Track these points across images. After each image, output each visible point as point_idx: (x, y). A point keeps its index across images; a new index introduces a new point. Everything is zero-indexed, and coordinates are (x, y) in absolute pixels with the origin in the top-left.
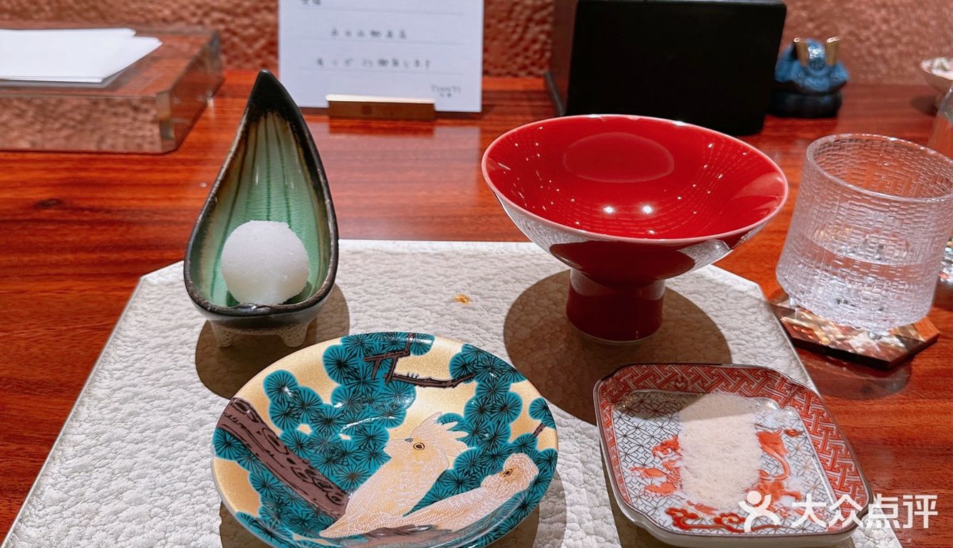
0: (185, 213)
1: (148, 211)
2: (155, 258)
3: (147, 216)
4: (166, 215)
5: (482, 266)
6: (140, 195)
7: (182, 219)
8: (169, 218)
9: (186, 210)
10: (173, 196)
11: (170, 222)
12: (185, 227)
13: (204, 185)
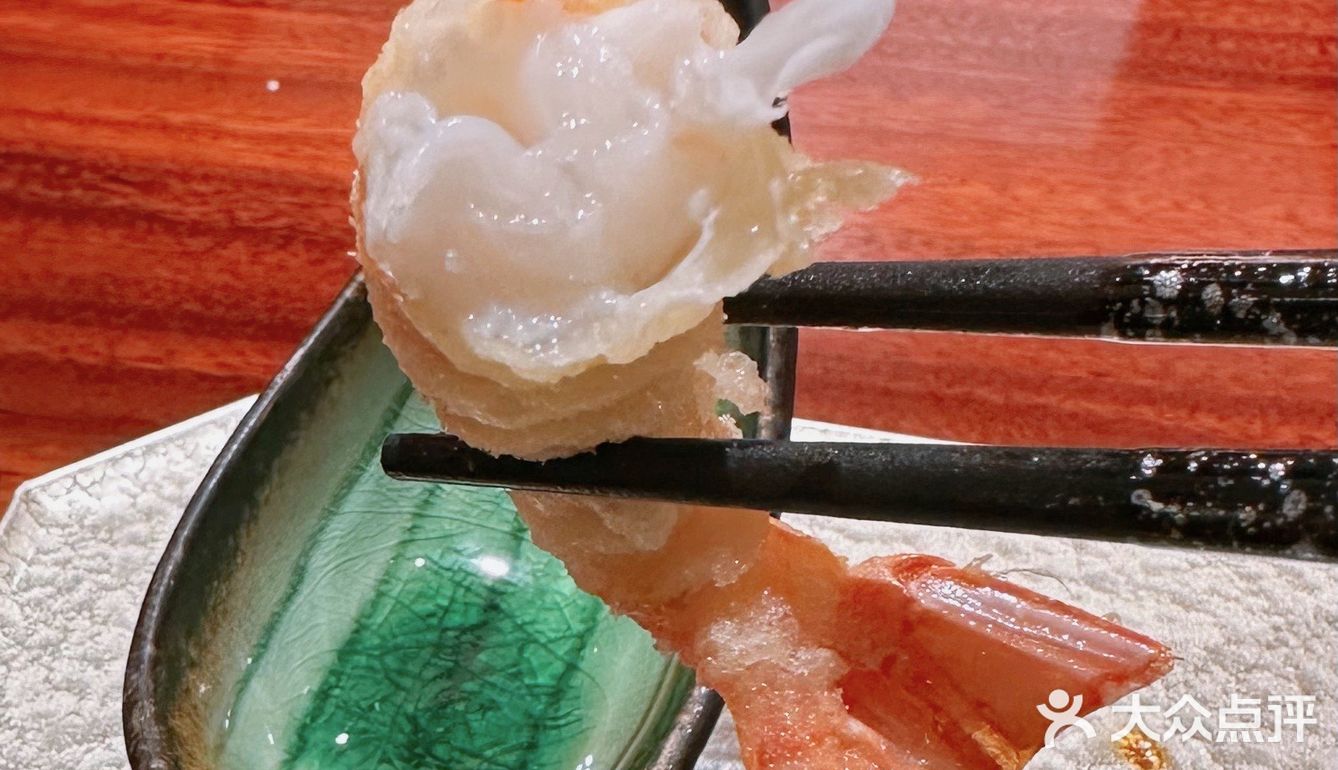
0: (203, 188)
1: (95, 168)
2: (90, 360)
3: (89, 187)
4: (147, 188)
5: (1213, 591)
6: (78, 106)
7: (193, 212)
8: (154, 204)
9: (206, 178)
10: (177, 118)
11: (152, 217)
12: (196, 244)
13: (273, 86)
